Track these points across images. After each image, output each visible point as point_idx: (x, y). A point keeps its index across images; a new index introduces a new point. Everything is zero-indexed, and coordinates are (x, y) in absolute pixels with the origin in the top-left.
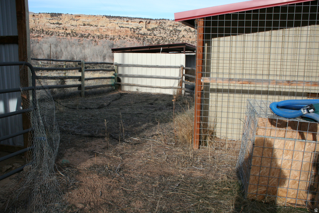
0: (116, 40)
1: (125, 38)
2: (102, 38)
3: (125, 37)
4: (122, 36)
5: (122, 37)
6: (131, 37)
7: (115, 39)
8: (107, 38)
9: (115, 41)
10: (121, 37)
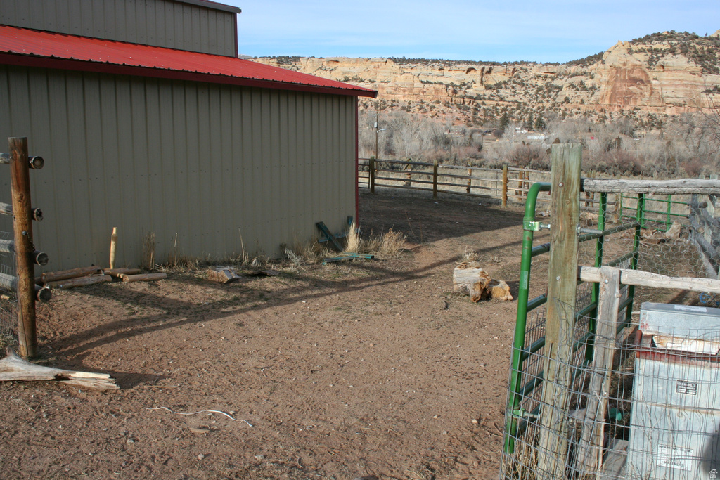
0: (414, 112)
1: (434, 107)
2: (385, 108)
3: (434, 105)
4: (427, 101)
5: (428, 105)
6: (447, 104)
7: (412, 110)
8: (394, 108)
9: (411, 113)
10: (424, 105)
